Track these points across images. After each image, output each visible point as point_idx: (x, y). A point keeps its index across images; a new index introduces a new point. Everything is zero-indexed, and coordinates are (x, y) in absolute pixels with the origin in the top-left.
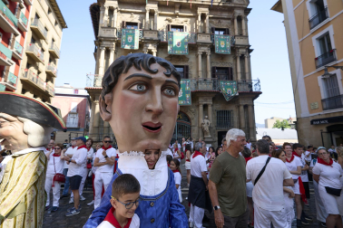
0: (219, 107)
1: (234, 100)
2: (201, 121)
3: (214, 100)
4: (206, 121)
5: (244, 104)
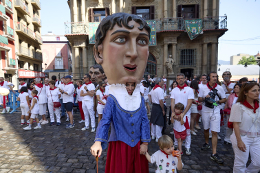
0: (183, 46)
1: (199, 38)
2: (166, 59)
3: (178, 39)
4: (170, 60)
5: (208, 42)
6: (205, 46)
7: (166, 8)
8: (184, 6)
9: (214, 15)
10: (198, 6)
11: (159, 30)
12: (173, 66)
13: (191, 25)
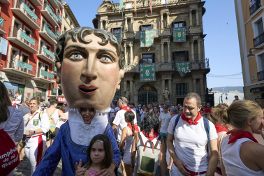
4: (166, 91)
5: (197, 78)
6: (195, 81)
7: (163, 55)
8: (176, 52)
9: (200, 59)
10: (187, 52)
11: (157, 70)
12: (169, 96)
13: (181, 67)
